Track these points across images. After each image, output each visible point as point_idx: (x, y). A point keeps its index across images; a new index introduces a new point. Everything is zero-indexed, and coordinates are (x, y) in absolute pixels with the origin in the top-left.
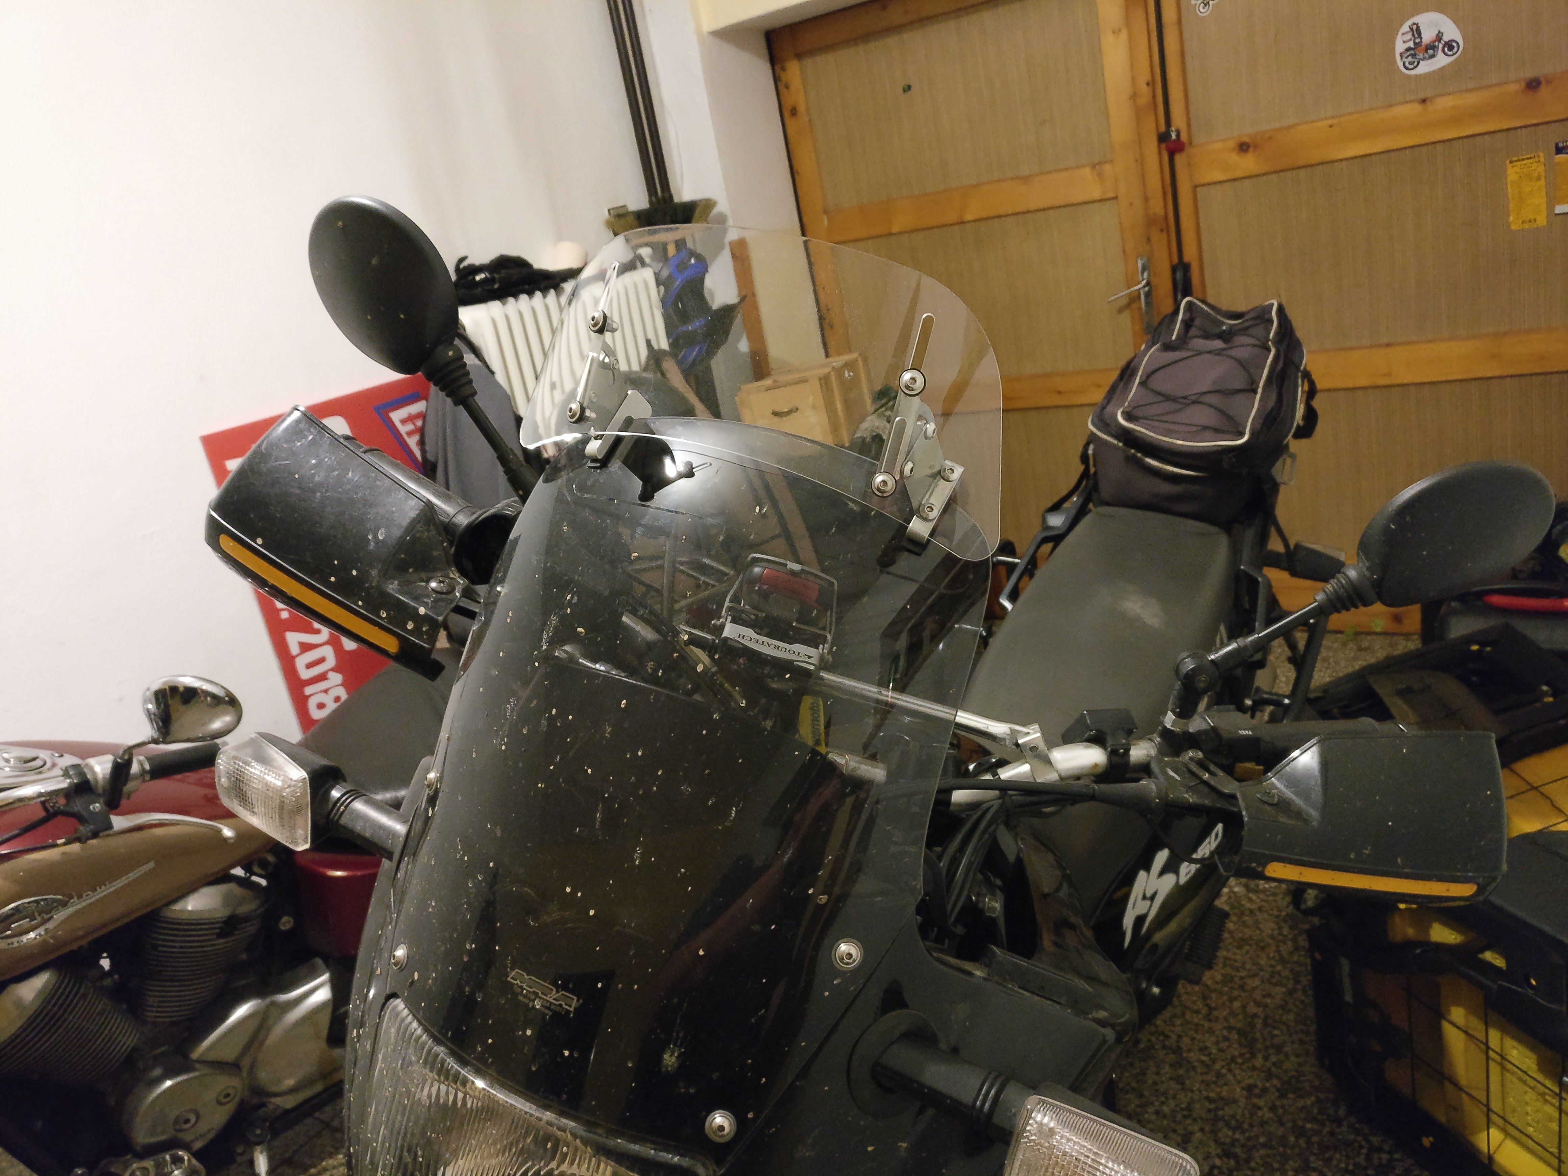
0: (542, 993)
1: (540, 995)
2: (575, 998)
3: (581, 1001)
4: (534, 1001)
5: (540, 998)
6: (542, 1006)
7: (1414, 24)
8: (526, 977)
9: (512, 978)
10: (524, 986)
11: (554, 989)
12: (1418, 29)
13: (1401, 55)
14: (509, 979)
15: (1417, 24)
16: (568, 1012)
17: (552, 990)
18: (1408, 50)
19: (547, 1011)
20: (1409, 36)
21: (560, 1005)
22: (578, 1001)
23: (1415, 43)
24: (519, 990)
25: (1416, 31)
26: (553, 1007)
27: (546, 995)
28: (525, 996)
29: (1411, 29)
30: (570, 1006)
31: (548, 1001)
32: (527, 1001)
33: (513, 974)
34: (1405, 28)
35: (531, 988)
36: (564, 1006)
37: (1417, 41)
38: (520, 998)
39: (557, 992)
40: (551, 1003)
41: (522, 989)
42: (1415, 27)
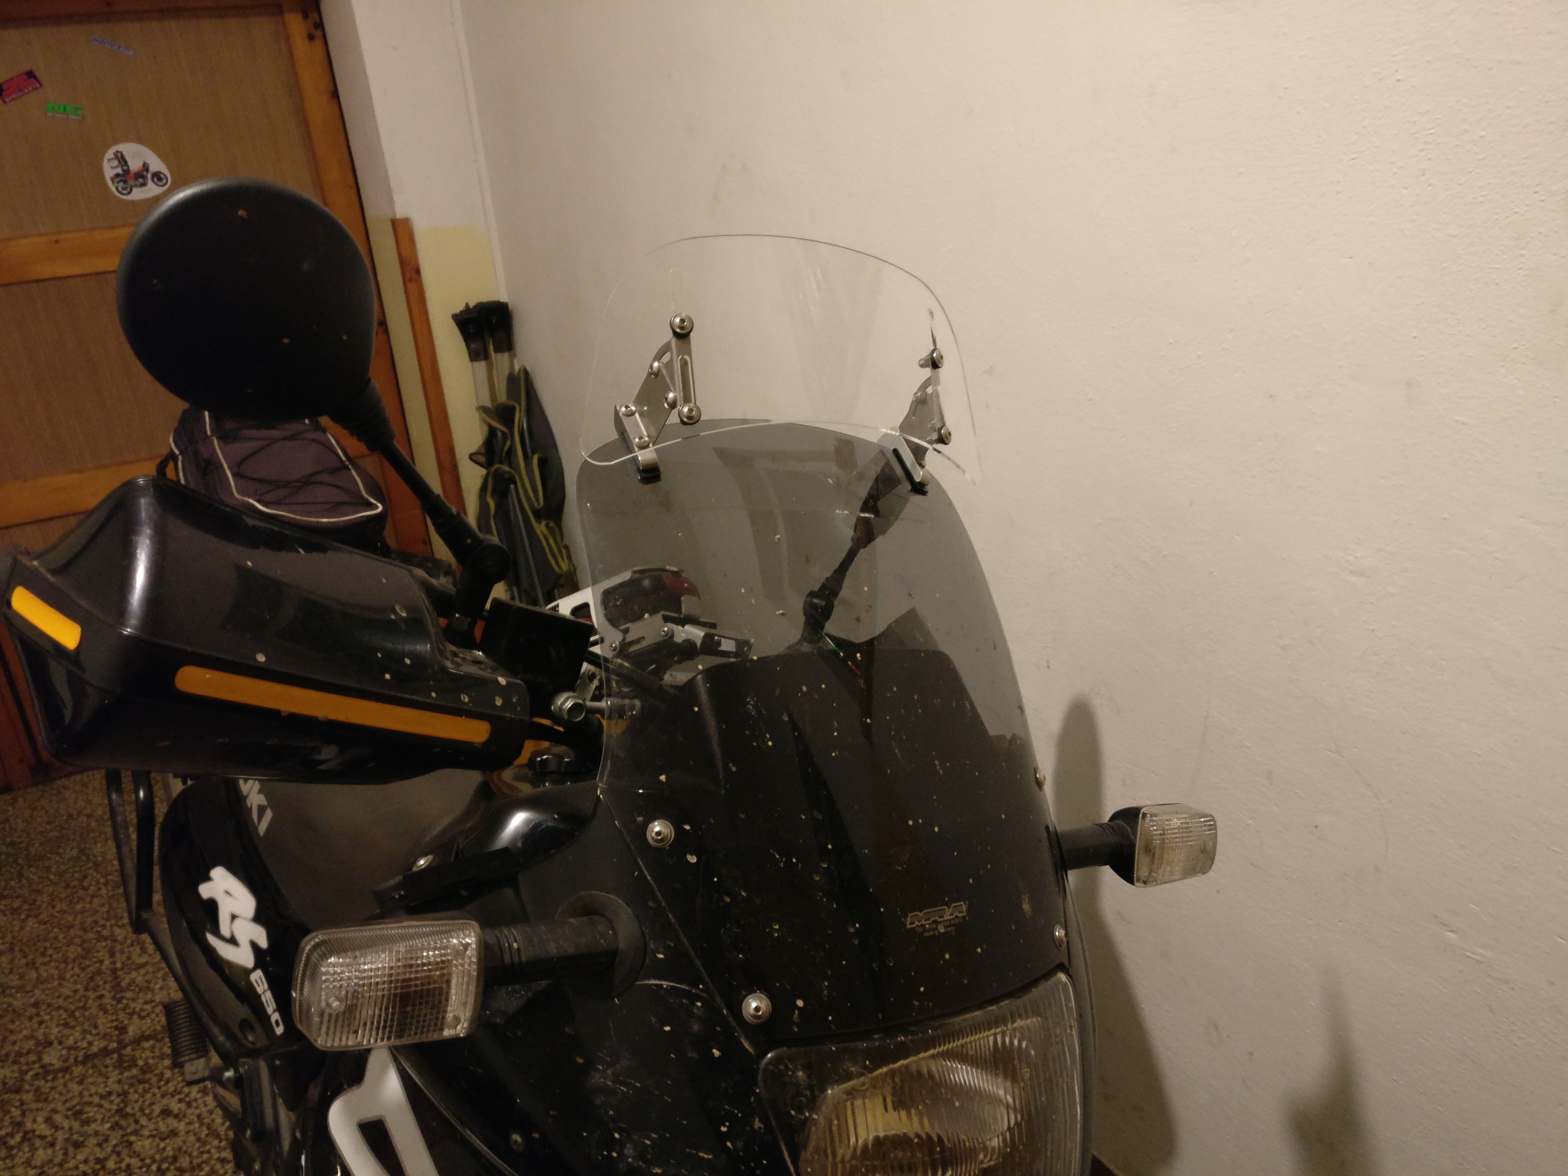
0: (940, 917)
1: (939, 920)
2: (962, 903)
3: (967, 903)
4: (937, 928)
5: (940, 922)
6: (945, 927)
7: (117, 152)
8: (920, 914)
9: (910, 924)
10: (923, 922)
11: (946, 907)
12: (123, 157)
13: (112, 179)
14: (908, 926)
15: (121, 153)
16: (964, 917)
17: (944, 909)
18: (117, 175)
19: (950, 929)
20: (115, 163)
21: (957, 917)
22: (965, 904)
23: (123, 171)
24: (921, 930)
25: (121, 159)
26: (952, 922)
27: (943, 917)
28: (929, 930)
29: (116, 156)
30: (962, 912)
31: (947, 921)
32: (932, 933)
33: (909, 921)
34: (110, 154)
35: (929, 919)
36: (959, 915)
37: (125, 168)
38: (927, 934)
39: (949, 908)
40: (950, 920)
41: (923, 926)
42: (119, 155)
